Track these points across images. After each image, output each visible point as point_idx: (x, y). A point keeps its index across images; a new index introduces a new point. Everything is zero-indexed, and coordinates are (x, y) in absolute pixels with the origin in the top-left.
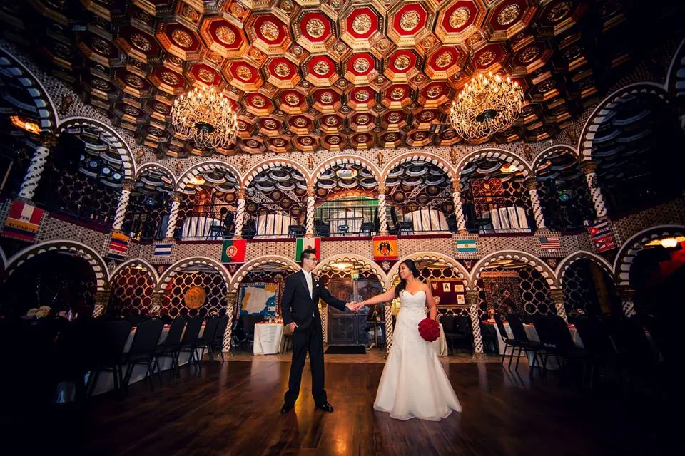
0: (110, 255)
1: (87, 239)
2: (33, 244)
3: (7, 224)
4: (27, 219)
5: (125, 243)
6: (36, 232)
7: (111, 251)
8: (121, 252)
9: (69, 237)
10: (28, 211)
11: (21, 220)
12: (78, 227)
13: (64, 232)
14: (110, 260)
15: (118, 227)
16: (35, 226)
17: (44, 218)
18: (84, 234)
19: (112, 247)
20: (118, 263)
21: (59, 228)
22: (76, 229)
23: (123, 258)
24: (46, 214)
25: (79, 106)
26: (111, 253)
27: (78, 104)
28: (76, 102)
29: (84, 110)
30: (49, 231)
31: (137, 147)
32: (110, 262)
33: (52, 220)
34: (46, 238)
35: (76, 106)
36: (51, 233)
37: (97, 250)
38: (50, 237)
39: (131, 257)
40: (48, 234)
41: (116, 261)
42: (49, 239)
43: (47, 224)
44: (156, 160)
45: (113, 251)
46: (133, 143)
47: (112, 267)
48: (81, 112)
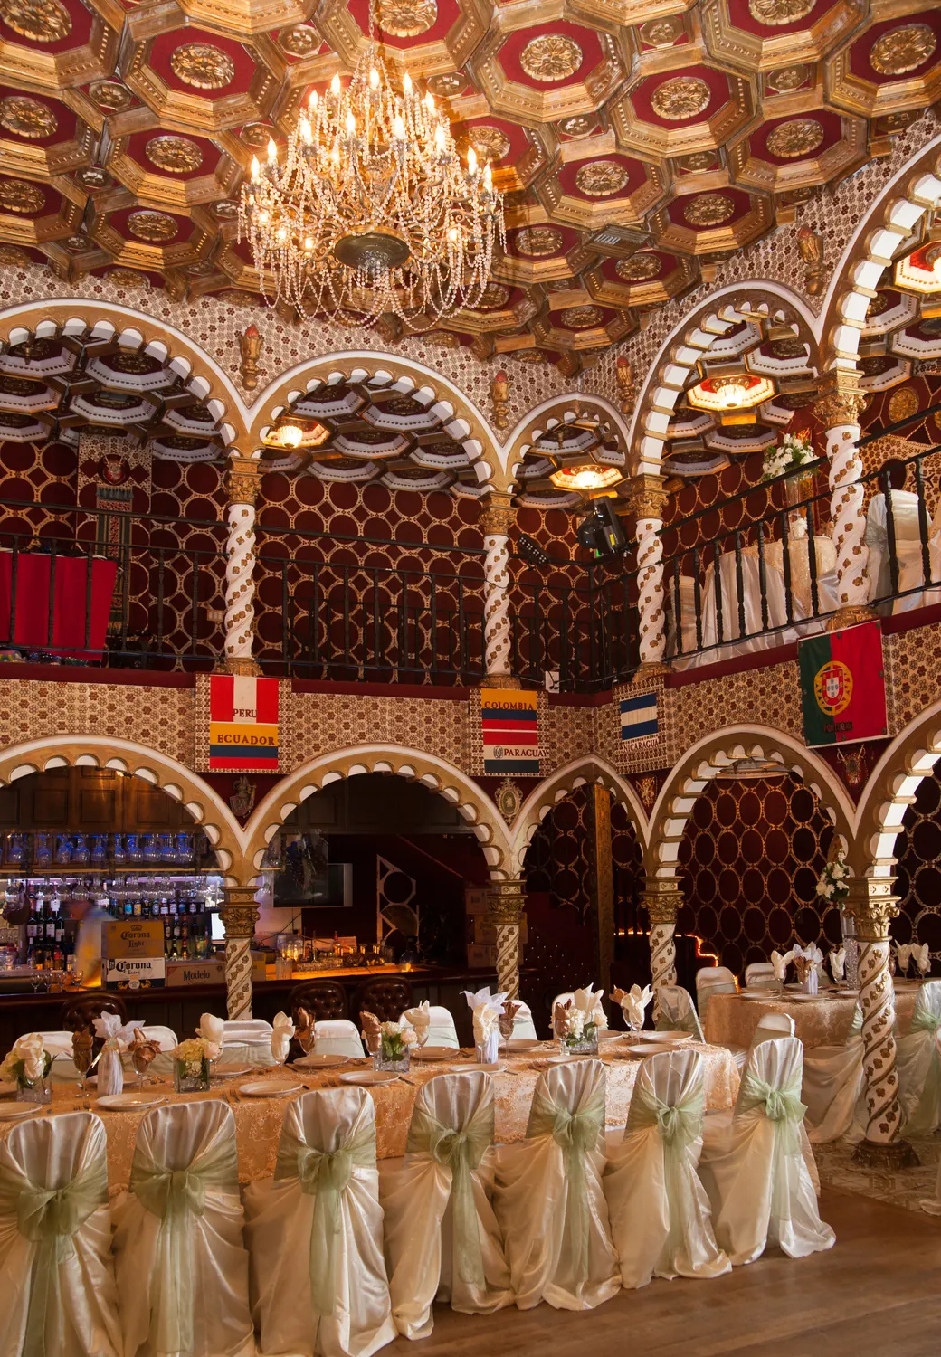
0: (490, 765)
1: (413, 729)
2: (279, 778)
3: (214, 741)
4: (249, 713)
5: (528, 717)
6: (277, 744)
7: (489, 752)
8: (521, 748)
9: (362, 736)
10: (245, 691)
11: (238, 720)
12: (379, 700)
13: (347, 726)
14: (498, 783)
15: (498, 666)
16: (269, 729)
17: (283, 701)
18: (399, 718)
19: (489, 739)
20: (527, 787)
21: (331, 716)
22: (375, 706)
23: (532, 766)
24: (285, 687)
25: (286, 340)
26: (493, 758)
27: (283, 335)
28: (274, 331)
29: (299, 343)
30: (308, 731)
31: (484, 373)
32: (501, 786)
33: (308, 700)
34: (308, 752)
35: (277, 345)
36: (316, 737)
37: (450, 756)
38: (317, 747)
39: (567, 755)
40: (308, 741)
41: (519, 782)
42: (315, 754)
43: (300, 715)
44: (568, 383)
45: (495, 752)
46: (470, 367)
47: (509, 802)
48: (294, 353)
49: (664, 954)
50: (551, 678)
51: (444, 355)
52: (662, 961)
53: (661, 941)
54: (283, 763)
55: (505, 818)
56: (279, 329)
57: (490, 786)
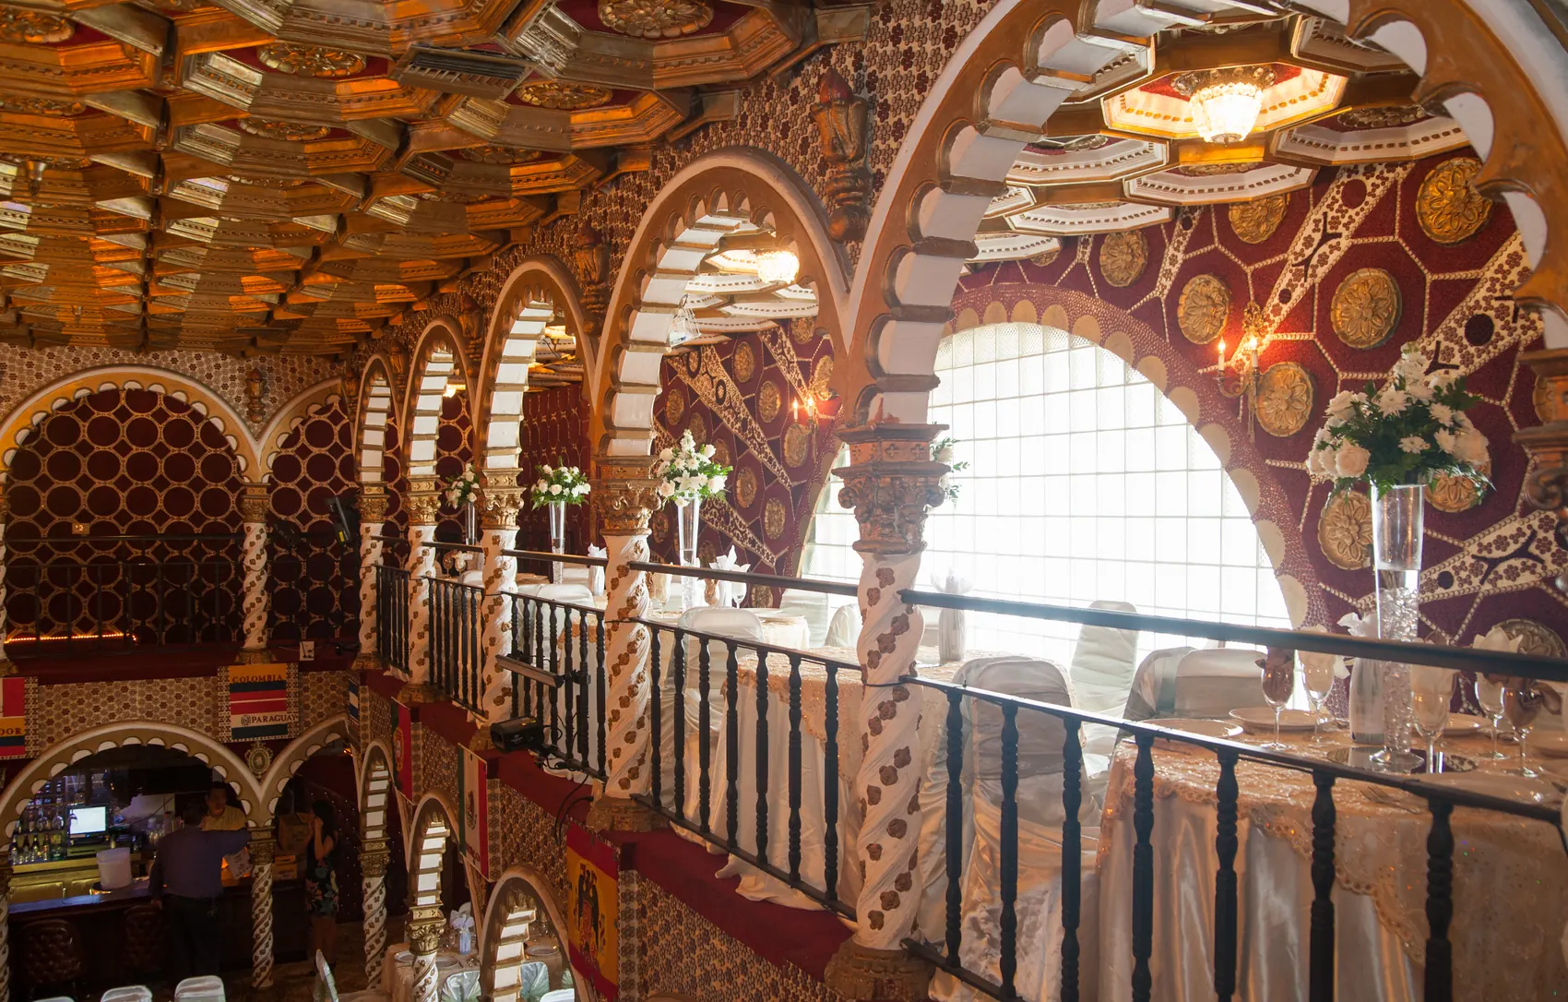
0: (237, 732)
1: (163, 705)
2: (27, 761)
5: (279, 686)
6: (24, 733)
7: (237, 721)
8: (268, 715)
9: (112, 716)
12: (128, 684)
13: (97, 709)
14: (249, 746)
15: (254, 639)
16: (16, 722)
17: (31, 696)
18: (149, 698)
19: (236, 710)
20: (277, 748)
21: (81, 702)
22: (125, 689)
23: (282, 729)
24: (31, 685)
25: (30, 365)
26: (240, 726)
27: (26, 360)
28: (18, 357)
29: (44, 365)
30: (58, 717)
31: (241, 370)
32: (251, 748)
33: (58, 690)
34: (59, 734)
35: (21, 370)
36: (67, 721)
37: (201, 725)
38: (67, 730)
39: (320, 715)
40: (59, 725)
41: (268, 744)
42: (65, 735)
43: (50, 704)
44: (333, 367)
45: (243, 721)
46: (226, 365)
47: (259, 761)
48: (39, 376)
49: (371, 901)
50: (307, 648)
51: (198, 357)
52: (370, 907)
53: (369, 891)
54: (31, 749)
55: (255, 774)
56: (23, 355)
57: (240, 750)
